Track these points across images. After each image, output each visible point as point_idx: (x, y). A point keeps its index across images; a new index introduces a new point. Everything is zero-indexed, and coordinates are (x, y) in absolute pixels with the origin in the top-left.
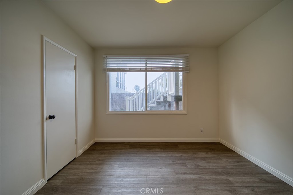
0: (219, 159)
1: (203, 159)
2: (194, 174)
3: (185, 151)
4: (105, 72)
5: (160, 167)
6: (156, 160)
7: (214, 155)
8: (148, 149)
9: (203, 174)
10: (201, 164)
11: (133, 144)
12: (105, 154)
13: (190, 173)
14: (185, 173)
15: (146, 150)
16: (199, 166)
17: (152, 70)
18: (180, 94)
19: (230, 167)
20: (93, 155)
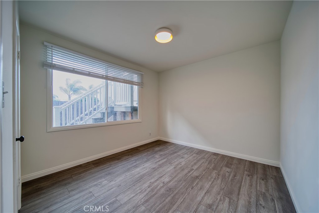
0: (167, 148)
1: (160, 151)
2: (164, 159)
3: (146, 150)
4: (46, 68)
5: (142, 165)
6: (134, 163)
7: (163, 147)
8: (118, 160)
9: (167, 157)
10: (162, 153)
11: (94, 162)
12: (69, 183)
13: (162, 160)
14: (159, 161)
15: (117, 161)
16: (161, 154)
17: (114, 79)
18: (135, 104)
19: (174, 149)
20: (51, 193)
